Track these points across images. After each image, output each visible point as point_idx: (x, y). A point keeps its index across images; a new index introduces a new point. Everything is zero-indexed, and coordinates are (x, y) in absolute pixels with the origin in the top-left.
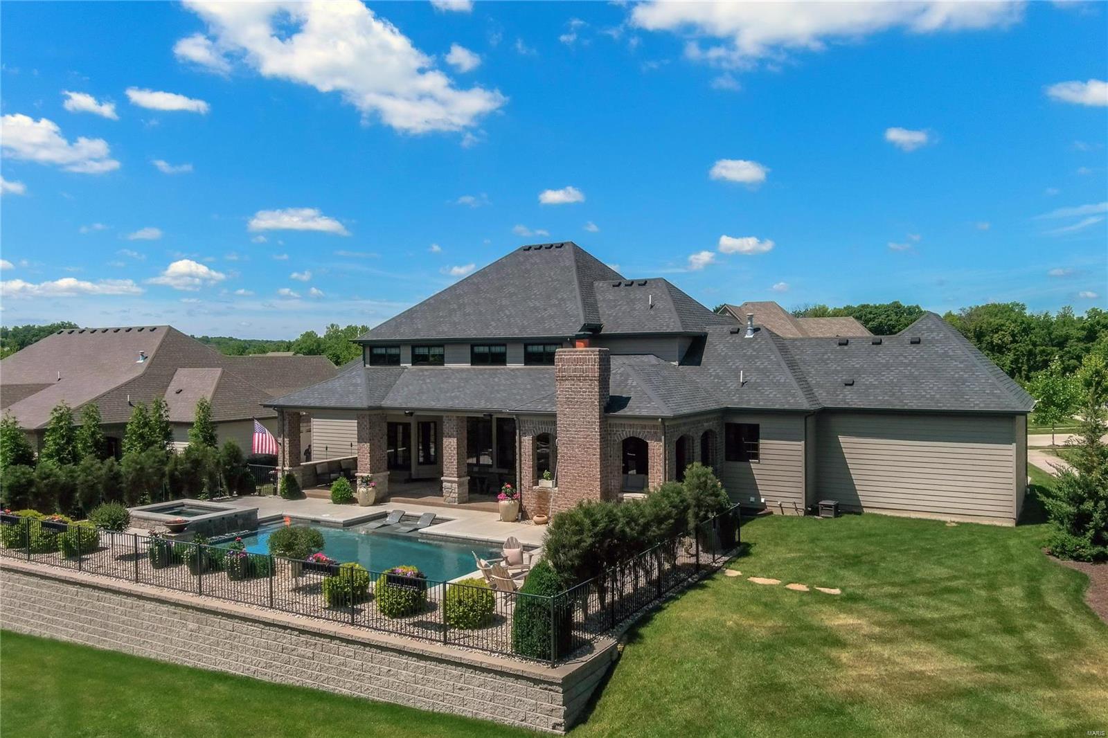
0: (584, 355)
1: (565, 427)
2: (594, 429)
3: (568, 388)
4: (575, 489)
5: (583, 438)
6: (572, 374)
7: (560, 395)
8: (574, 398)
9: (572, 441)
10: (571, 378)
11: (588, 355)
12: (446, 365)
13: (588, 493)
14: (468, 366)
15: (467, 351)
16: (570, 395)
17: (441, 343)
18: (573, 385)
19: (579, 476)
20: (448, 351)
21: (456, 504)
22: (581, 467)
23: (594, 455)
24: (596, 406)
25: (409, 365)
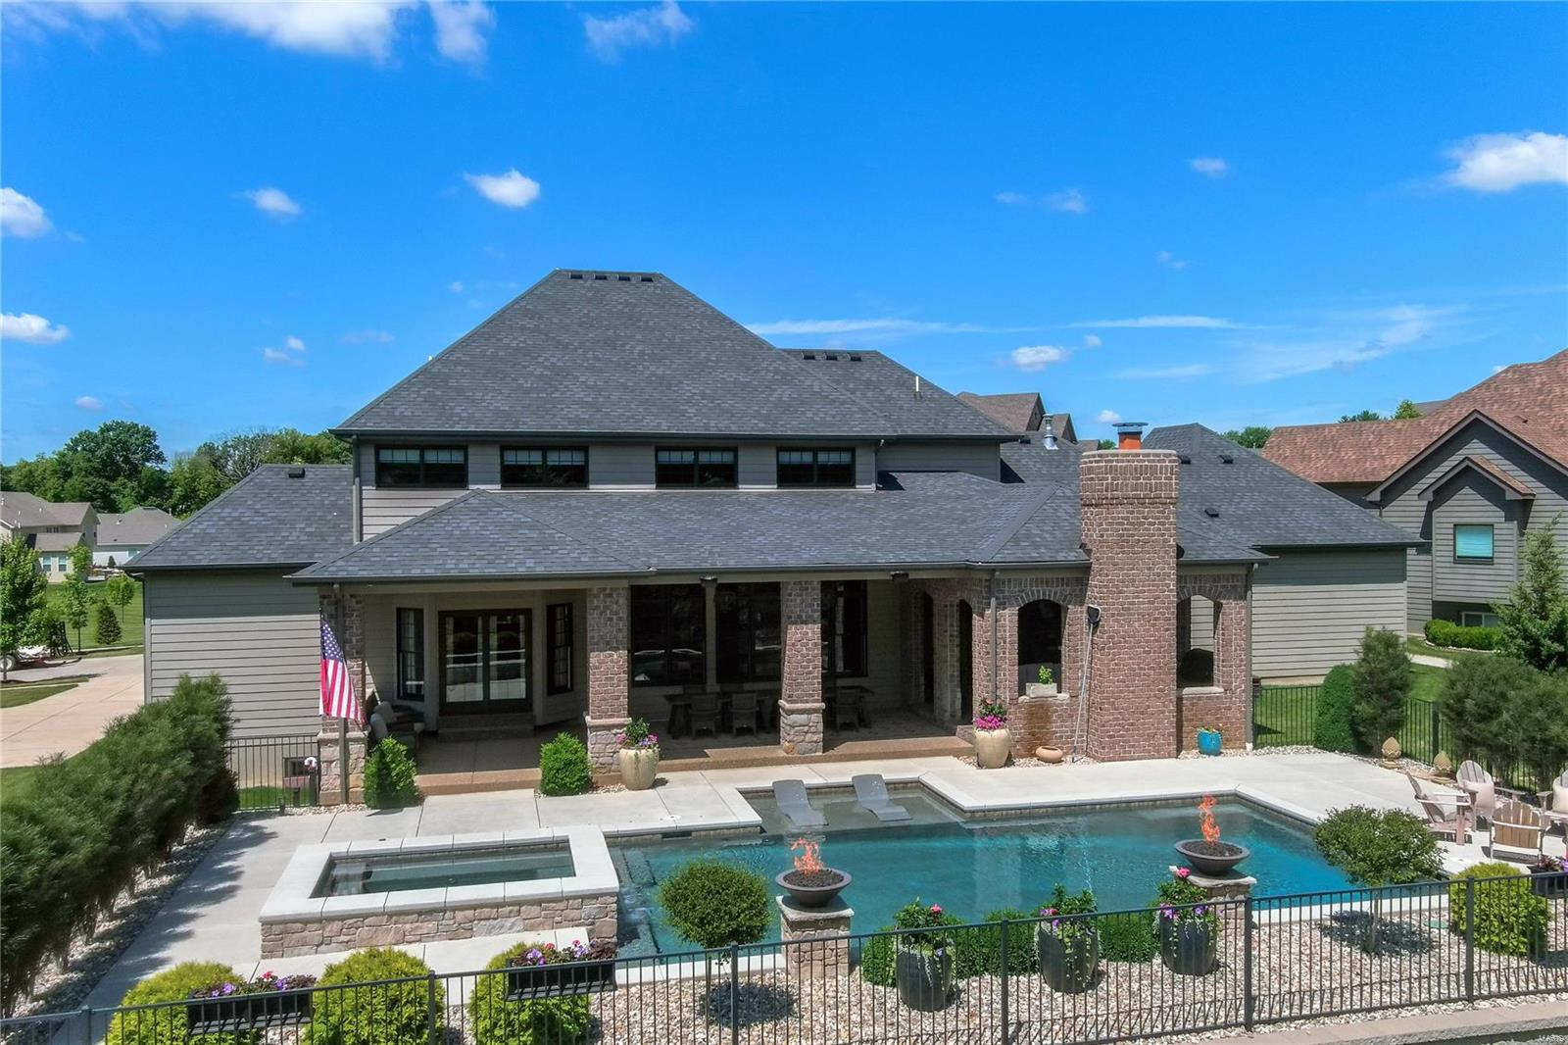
0: (1154, 461)
1: (1117, 587)
2: (1168, 586)
3: (1123, 518)
4: (1133, 692)
5: (1149, 602)
6: (1131, 494)
7: (1107, 530)
8: (1133, 535)
9: (1129, 609)
10: (1129, 501)
11: (1159, 461)
12: (594, 488)
13: (1155, 696)
14: (649, 489)
15: (647, 459)
16: (1126, 529)
17: (582, 443)
18: (1132, 513)
19: (1141, 669)
20: (597, 459)
21: (818, 754)
22: (1145, 652)
23: (1167, 630)
24: (1170, 546)
25: (495, 488)
